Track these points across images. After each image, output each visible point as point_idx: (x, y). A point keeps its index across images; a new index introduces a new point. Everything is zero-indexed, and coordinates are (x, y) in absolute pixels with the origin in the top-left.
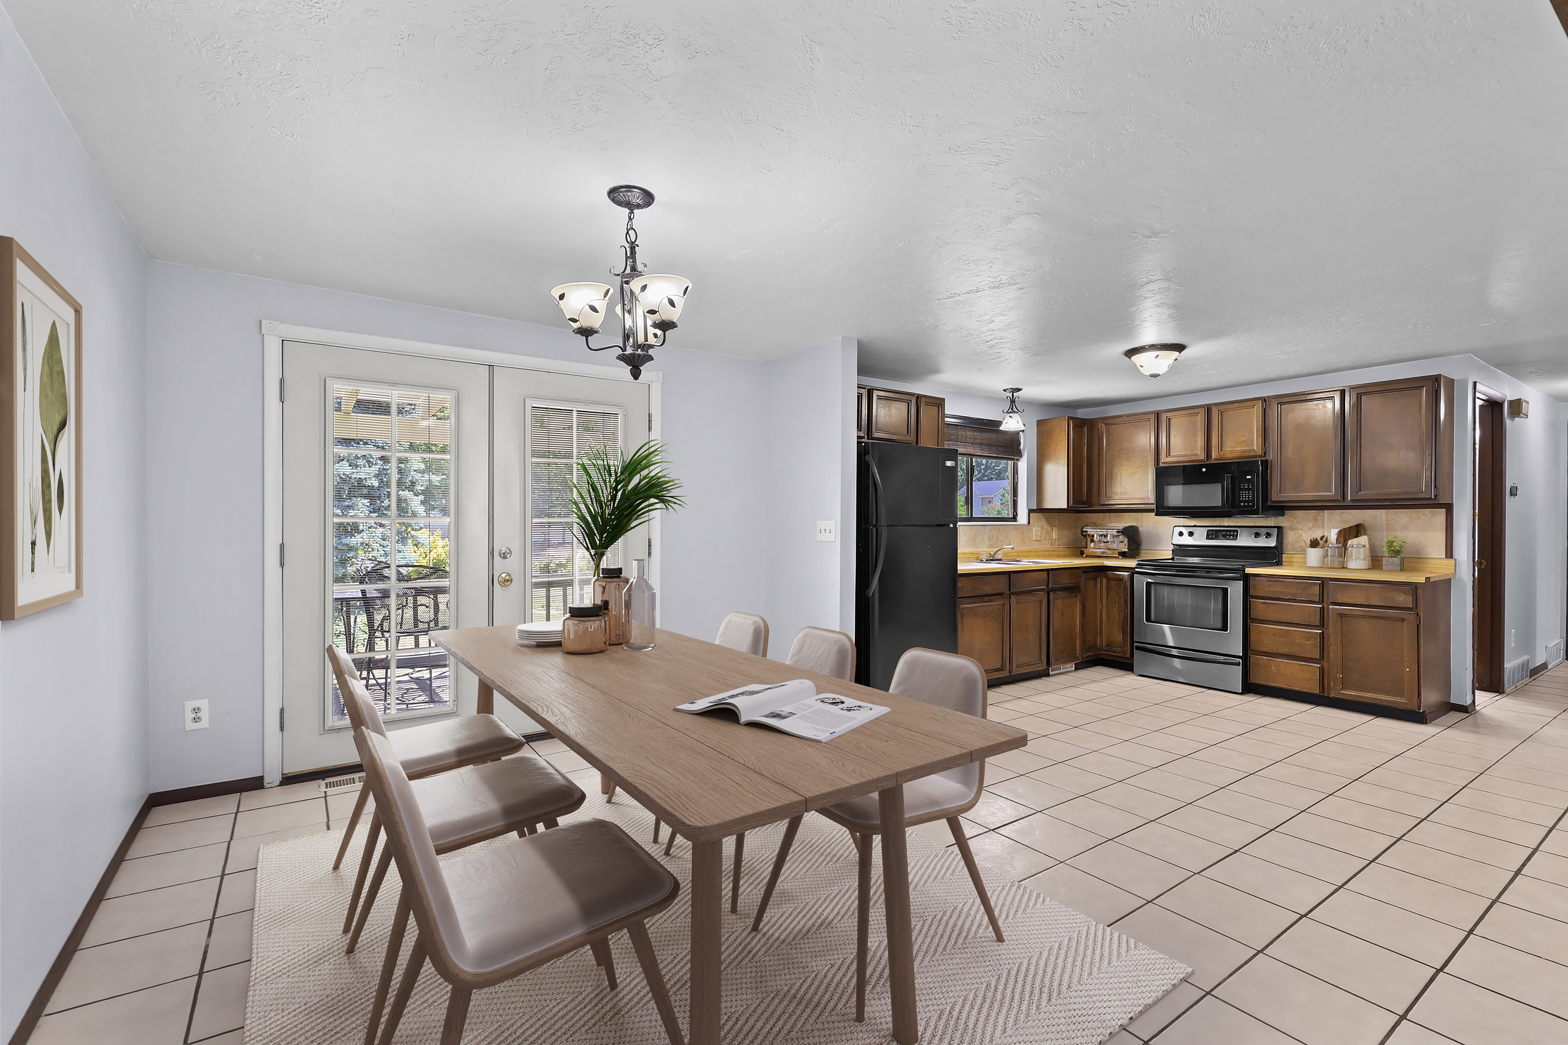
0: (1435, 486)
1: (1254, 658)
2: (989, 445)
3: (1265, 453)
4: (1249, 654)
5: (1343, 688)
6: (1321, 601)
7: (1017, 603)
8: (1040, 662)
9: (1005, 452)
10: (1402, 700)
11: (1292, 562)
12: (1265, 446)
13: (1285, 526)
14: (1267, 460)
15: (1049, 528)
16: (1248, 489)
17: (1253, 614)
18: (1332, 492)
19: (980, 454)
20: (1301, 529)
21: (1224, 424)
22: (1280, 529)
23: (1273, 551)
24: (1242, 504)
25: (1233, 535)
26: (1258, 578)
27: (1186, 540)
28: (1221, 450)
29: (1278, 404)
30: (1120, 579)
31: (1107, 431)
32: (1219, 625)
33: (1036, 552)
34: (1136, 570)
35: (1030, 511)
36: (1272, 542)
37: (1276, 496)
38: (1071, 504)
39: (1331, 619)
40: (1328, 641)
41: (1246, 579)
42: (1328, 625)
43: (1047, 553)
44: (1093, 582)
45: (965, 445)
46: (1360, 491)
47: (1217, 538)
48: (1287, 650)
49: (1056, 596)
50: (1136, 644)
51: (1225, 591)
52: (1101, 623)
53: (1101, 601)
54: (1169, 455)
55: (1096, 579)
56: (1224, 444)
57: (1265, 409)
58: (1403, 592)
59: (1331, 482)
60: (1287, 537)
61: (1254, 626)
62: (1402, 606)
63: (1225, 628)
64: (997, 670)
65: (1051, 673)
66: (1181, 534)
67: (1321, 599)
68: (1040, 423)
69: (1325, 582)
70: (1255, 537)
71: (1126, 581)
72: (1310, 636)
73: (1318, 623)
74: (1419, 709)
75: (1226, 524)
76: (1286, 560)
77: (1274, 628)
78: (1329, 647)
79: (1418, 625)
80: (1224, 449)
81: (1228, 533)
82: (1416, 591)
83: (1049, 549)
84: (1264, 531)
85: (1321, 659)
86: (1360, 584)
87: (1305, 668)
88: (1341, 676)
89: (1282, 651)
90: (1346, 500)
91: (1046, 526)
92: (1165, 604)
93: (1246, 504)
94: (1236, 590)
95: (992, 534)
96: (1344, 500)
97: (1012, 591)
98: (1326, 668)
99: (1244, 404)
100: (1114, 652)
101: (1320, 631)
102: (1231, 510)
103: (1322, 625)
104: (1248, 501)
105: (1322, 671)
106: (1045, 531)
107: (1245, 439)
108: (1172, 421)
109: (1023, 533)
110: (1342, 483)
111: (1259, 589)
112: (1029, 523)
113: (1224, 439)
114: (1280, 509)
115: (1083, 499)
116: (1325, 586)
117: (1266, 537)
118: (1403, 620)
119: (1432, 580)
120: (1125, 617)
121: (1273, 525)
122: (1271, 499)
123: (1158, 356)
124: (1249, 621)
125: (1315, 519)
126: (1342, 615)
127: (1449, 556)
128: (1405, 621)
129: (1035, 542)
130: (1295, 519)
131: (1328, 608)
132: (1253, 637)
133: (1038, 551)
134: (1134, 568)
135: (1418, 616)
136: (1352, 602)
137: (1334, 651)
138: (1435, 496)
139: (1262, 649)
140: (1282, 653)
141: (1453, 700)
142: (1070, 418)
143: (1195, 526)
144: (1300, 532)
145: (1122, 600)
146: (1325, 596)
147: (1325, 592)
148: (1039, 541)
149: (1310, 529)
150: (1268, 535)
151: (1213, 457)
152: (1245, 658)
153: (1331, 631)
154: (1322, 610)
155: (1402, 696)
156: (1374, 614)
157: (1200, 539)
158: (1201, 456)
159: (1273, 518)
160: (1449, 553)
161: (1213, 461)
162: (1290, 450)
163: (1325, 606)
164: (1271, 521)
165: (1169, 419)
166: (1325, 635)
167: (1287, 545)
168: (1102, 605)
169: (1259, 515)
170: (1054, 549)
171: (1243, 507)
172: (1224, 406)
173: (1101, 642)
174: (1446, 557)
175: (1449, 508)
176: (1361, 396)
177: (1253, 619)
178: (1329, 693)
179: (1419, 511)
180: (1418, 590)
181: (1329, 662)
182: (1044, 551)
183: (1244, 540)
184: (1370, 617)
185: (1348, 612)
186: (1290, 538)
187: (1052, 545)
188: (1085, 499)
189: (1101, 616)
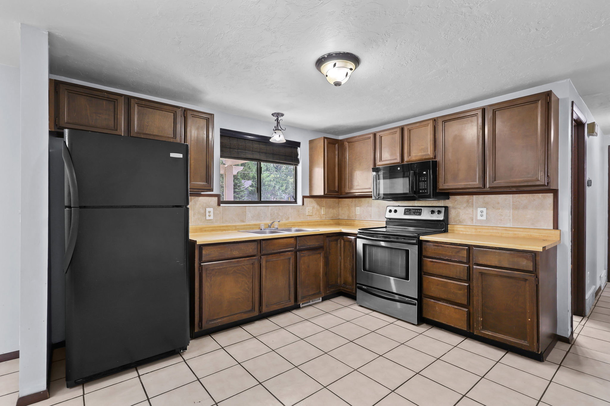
0: (548, 176)
1: (426, 300)
2: (273, 154)
3: (435, 156)
4: (423, 297)
5: (484, 328)
6: (468, 262)
7: (266, 262)
8: (289, 301)
9: (286, 160)
10: (525, 343)
11: (453, 230)
12: (435, 151)
13: (450, 206)
14: (437, 161)
15: (318, 207)
16: (424, 181)
17: (425, 269)
18: (476, 183)
19: (265, 160)
20: (460, 208)
21: (411, 137)
22: (446, 208)
23: (442, 223)
24: (421, 191)
25: (419, 212)
26: (428, 243)
27: (393, 215)
28: (410, 156)
29: (443, 121)
30: (350, 241)
31: (349, 147)
32: (404, 275)
33: (308, 223)
34: (358, 235)
35: (304, 197)
36: (441, 217)
37: (442, 185)
38: (326, 192)
39: (475, 276)
40: (473, 292)
41: (420, 243)
42: (473, 280)
43: (317, 223)
44: (335, 242)
45: (252, 153)
46: (495, 181)
47: (410, 214)
48: (446, 297)
49: (302, 255)
50: (358, 285)
51: (407, 252)
52: (341, 269)
53: (341, 255)
54: (381, 160)
55: (337, 240)
56: (411, 151)
57: (435, 126)
58: (525, 258)
59: (476, 175)
60: (451, 213)
61: (425, 277)
62: (525, 269)
63: (407, 278)
64: (249, 311)
65: (301, 306)
66: (390, 211)
67: (468, 261)
68: (311, 142)
69: (471, 248)
70: (432, 213)
71: (353, 242)
72: (461, 288)
73: (466, 278)
74: (538, 351)
75: (416, 205)
76: (451, 229)
77: (438, 280)
78: (473, 296)
79: (537, 285)
80: (411, 155)
81: (416, 211)
82: (535, 257)
83: (318, 221)
84: (436, 209)
85: (468, 305)
86: (494, 250)
87: (457, 311)
88: (482, 319)
89: (443, 297)
90: (486, 187)
91: (316, 206)
92: (373, 259)
93: (423, 191)
94: (414, 251)
95: (274, 212)
96: (484, 187)
97: (262, 253)
98: (471, 312)
99: (423, 124)
100: (347, 288)
101: (467, 284)
102: (415, 195)
103: (469, 279)
104: (424, 189)
105: (469, 314)
106: (315, 209)
107: (424, 147)
108: (383, 138)
109: (299, 211)
110: (483, 176)
111: (429, 250)
112: (303, 204)
113: (411, 148)
114: (446, 195)
115: (336, 189)
116: (471, 251)
117: (438, 214)
118: (526, 280)
119: (547, 249)
120: (353, 266)
121: (443, 206)
122: (439, 187)
123: (335, 65)
124: (423, 273)
125: (468, 201)
126: (482, 274)
127: (555, 227)
128: (528, 282)
129: (308, 217)
130: (455, 201)
131: (473, 267)
132: (425, 285)
133: (310, 222)
134: (356, 234)
135: (537, 277)
136: (489, 263)
137: (477, 299)
138: (548, 183)
139: (430, 294)
140: (443, 298)
141: (560, 333)
142: (325, 138)
143: (399, 206)
144: (459, 210)
145: (351, 255)
146: (471, 258)
147: (471, 255)
148: (311, 215)
149: (464, 208)
150: (439, 212)
151: (405, 160)
152: (420, 300)
153: (474, 285)
154: (469, 269)
155: (525, 339)
156: (505, 274)
157: (400, 215)
158: (398, 160)
159: (442, 201)
160: (556, 226)
161: (405, 163)
162: (450, 155)
163: (471, 266)
164: (441, 203)
165: (381, 137)
166: (471, 288)
167: (451, 219)
168: (341, 258)
169: (431, 198)
170: (322, 221)
171: (422, 193)
172: (411, 125)
173: (341, 282)
174: (554, 229)
175: (555, 192)
176: (495, 111)
177: (424, 272)
178: (473, 331)
179: (534, 196)
180: (537, 257)
181: (473, 307)
182: (314, 222)
183: (426, 215)
184: (501, 276)
185: (486, 272)
186: (452, 214)
187: (321, 218)
188: (337, 189)
189: (340, 265)
